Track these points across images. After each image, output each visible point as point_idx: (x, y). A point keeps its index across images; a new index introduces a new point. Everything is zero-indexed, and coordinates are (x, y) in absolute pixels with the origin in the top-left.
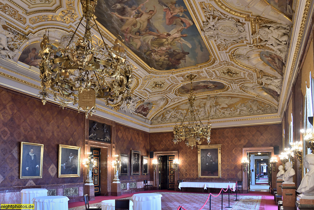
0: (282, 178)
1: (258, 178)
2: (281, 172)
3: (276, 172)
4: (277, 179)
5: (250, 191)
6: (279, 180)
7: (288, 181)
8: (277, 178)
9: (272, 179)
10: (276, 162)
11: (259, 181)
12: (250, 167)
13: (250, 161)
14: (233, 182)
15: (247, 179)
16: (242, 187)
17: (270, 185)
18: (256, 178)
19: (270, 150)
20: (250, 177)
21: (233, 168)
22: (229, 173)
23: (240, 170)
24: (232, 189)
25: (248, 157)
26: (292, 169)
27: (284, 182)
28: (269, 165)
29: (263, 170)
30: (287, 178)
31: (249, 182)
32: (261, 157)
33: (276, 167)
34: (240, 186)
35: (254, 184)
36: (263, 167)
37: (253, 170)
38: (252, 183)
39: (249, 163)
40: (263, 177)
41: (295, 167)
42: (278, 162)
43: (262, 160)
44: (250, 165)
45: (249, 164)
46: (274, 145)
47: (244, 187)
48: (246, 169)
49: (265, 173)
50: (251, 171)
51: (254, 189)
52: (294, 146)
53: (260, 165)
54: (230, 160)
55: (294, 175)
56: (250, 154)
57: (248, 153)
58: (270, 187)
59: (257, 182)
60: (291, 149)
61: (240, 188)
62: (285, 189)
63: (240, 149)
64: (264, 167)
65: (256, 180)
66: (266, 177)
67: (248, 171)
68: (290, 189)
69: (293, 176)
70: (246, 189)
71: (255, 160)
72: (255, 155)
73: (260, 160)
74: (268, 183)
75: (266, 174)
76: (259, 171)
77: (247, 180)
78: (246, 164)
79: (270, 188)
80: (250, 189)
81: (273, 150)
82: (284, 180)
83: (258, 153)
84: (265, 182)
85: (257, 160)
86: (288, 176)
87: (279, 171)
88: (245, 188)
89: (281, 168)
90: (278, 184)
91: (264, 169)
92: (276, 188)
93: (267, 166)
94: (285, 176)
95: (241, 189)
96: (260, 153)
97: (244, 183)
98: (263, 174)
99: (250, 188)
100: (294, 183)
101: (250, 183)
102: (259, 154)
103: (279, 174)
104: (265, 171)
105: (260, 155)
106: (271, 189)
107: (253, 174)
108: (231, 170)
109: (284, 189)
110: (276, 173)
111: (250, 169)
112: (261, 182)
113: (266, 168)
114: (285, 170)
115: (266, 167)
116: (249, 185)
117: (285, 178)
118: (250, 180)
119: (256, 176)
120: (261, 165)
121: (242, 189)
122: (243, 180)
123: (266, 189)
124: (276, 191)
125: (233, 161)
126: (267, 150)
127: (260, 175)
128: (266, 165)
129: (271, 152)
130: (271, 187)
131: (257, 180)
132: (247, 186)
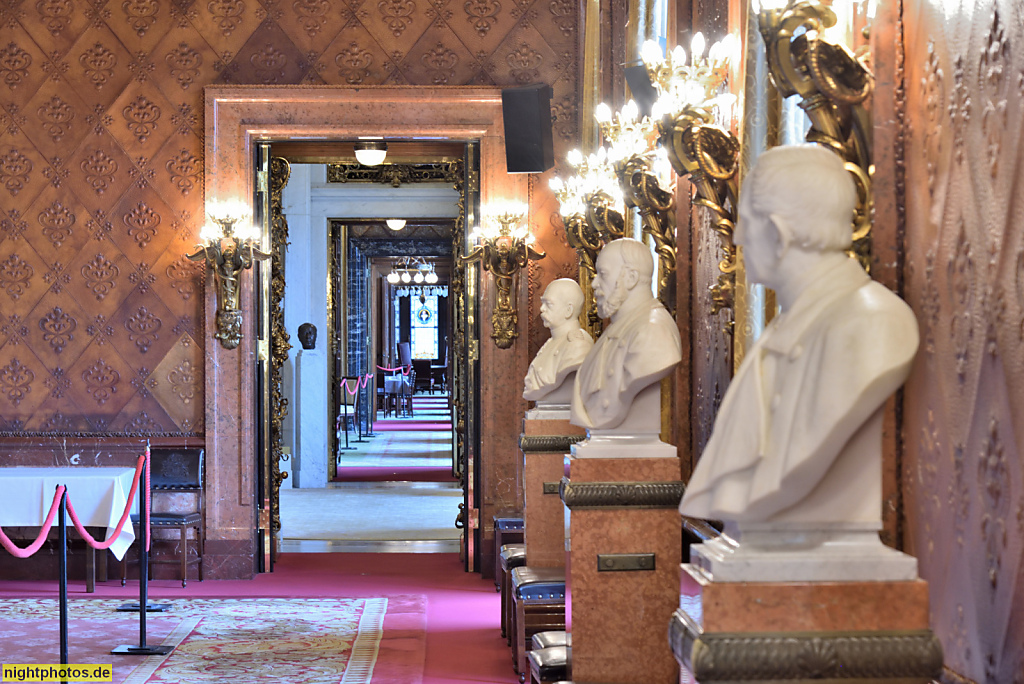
0: (568, 405)
1: (358, 418)
2: (567, 345)
3: (523, 351)
4: (531, 415)
5: (283, 548)
6: (542, 423)
7: (615, 426)
8: (532, 405)
9: (488, 424)
10: (521, 247)
11: (367, 453)
12: (277, 294)
13: (280, 233)
14: (105, 462)
15: (249, 421)
16: (201, 513)
17: (464, 484)
18: (336, 423)
19: (464, 123)
20: (280, 402)
21: (110, 303)
22: (68, 357)
23: (176, 331)
24: (100, 533)
25: (264, 188)
26: (659, 315)
27: (582, 435)
28: (462, 272)
29: (406, 336)
30: (610, 400)
31: (274, 462)
32: (386, 191)
33: (523, 299)
34: (183, 503)
35: (324, 477)
36: (405, 303)
37: (307, 335)
38: (296, 467)
39: (266, 248)
40: (409, 409)
41: (682, 295)
42: (541, 242)
43: (396, 225)
44: (277, 273)
45: (266, 266)
46: (502, 71)
47: (225, 505)
48: (246, 321)
49: (427, 363)
50: (295, 341)
51: (314, 529)
52: (675, 80)
53: (380, 281)
54: (83, 217)
55: (671, 372)
56: (277, 158)
57: (257, 145)
58: (464, 509)
59: (345, 463)
60: (645, 112)
61: (176, 519)
62: (596, 514)
63: (180, 96)
64: (415, 305)
65: (334, 443)
66: (432, 406)
67: (258, 333)
68: (633, 512)
69: (664, 382)
70: (241, 531)
71: (335, 224)
72: (333, 176)
73: (383, 223)
74: (447, 463)
75: (438, 374)
76: (371, 340)
77: (249, 437)
78: (238, 266)
79: (463, 518)
80: (282, 534)
81: (499, 123)
82: (582, 418)
83: (359, 145)
84: (427, 455)
85: (350, 223)
86: (620, 384)
87: (547, 334)
88: (228, 519)
89: (561, 300)
90: (535, 469)
91: (415, 321)
92: (518, 512)
93: (445, 293)
94: (598, 382)
95: (190, 534)
96: (381, 145)
97: (215, 469)
98: (402, 379)
99: (285, 516)
100: (670, 451)
101: (284, 466)
102: (371, 157)
103: (543, 371)
104: (425, 344)
105: (376, 175)
106: (474, 523)
107: (312, 372)
108: (90, 330)
109: (583, 514)
110: (524, 360)
111: (277, 316)
112: (386, 455)
113: (434, 321)
114: (596, 323)
115: (432, 304)
116: (266, 487)
117: (591, 396)
118: (274, 431)
119: (336, 398)
120: (393, 278)
121: (201, 530)
122: (215, 440)
123: (429, 524)
124: (516, 539)
125: (107, 227)
126: (446, 123)
127: (381, 383)
128: (433, 278)
129: (477, 146)
130: (477, 505)
131: (354, 435)
132: (249, 496)
